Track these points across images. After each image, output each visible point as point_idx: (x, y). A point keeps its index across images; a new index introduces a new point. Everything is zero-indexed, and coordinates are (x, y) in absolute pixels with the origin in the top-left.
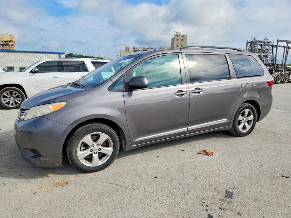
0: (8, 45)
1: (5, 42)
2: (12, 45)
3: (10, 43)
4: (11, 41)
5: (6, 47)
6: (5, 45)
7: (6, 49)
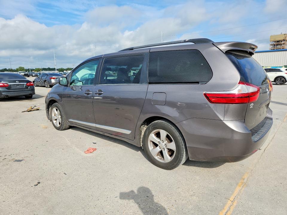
0: (279, 44)
1: (277, 41)
2: (284, 44)
3: (283, 42)
4: (284, 40)
5: (277, 46)
6: (277, 45)
7: (276, 49)
